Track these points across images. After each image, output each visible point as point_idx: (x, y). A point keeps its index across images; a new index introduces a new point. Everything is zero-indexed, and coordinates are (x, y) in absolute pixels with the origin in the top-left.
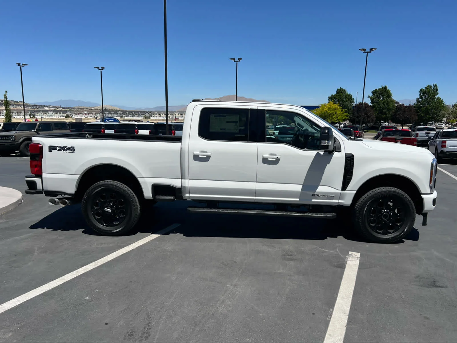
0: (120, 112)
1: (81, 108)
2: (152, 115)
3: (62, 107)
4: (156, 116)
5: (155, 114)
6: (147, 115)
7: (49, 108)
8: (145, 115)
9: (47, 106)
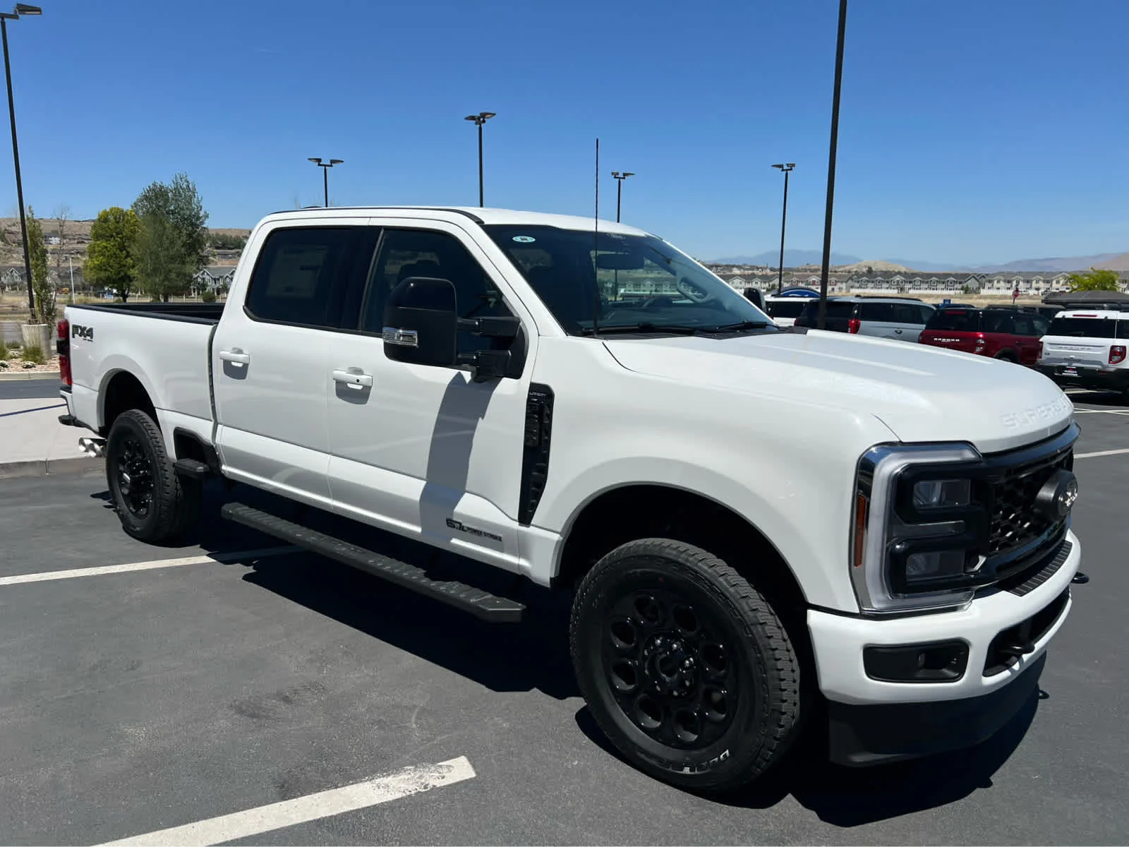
0: (898, 278)
1: (813, 268)
2: (988, 285)
3: (769, 266)
4: (998, 285)
5: (996, 282)
6: (972, 284)
7: (742, 270)
8: (965, 285)
9: (739, 267)
